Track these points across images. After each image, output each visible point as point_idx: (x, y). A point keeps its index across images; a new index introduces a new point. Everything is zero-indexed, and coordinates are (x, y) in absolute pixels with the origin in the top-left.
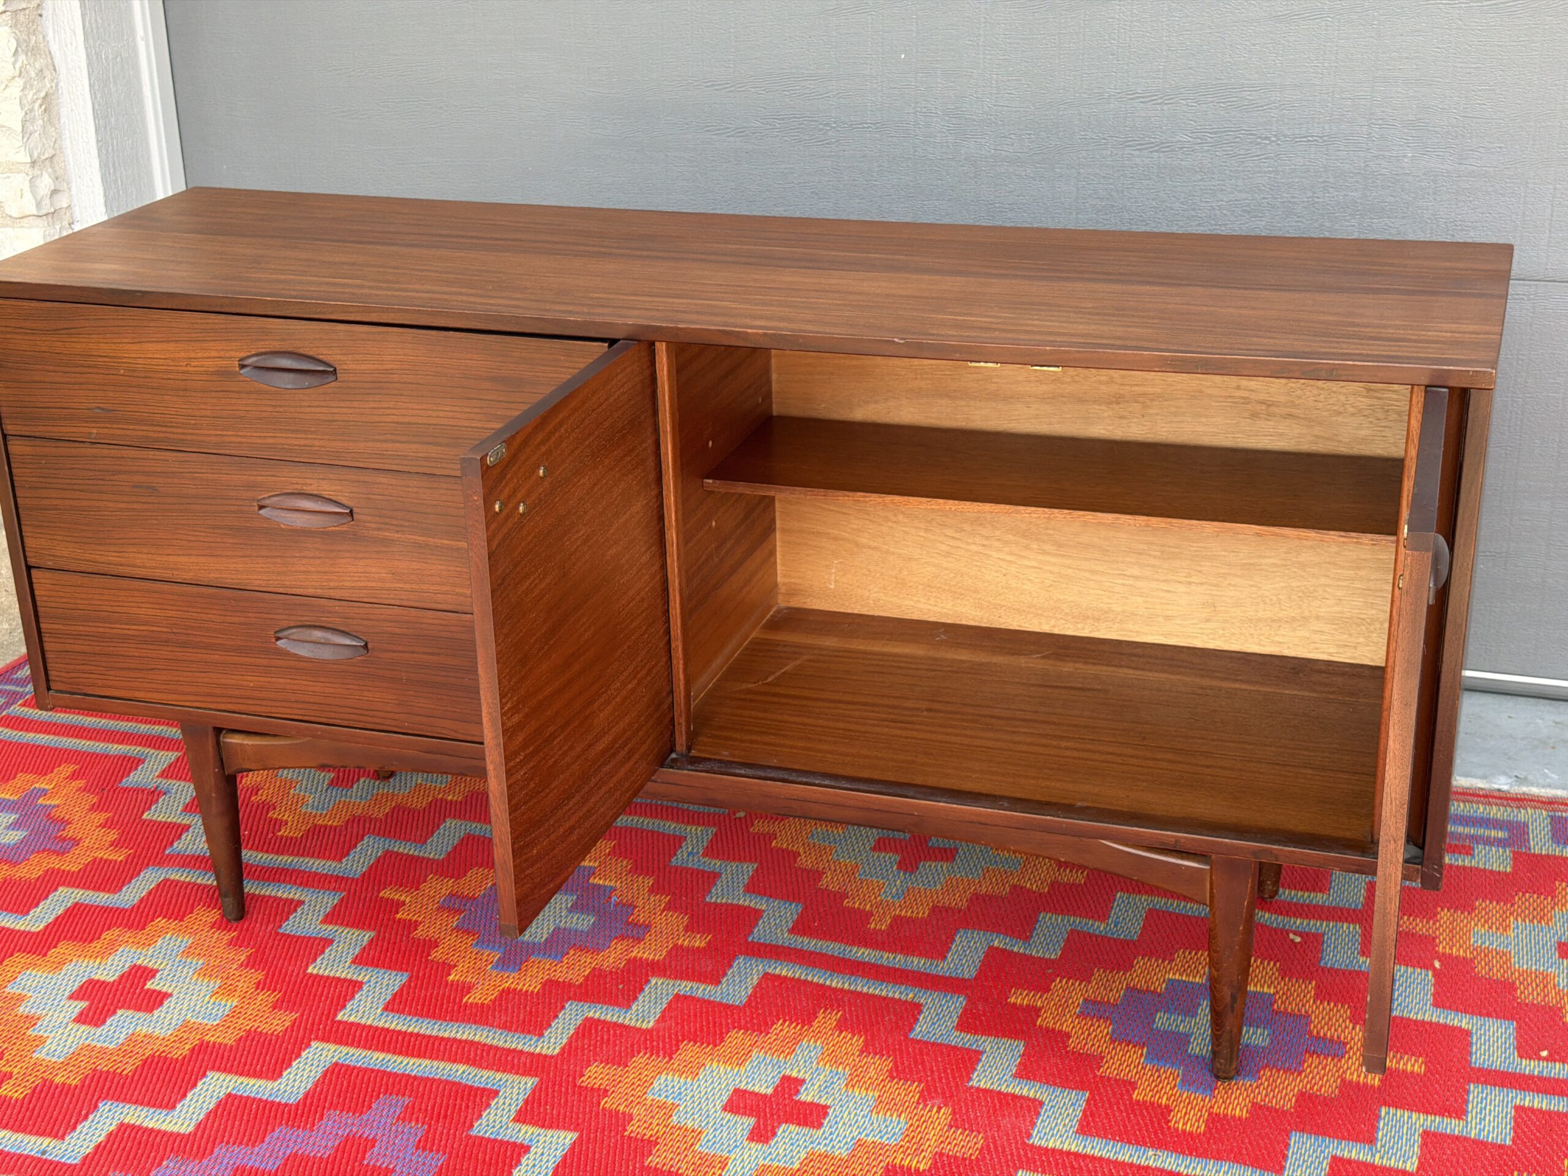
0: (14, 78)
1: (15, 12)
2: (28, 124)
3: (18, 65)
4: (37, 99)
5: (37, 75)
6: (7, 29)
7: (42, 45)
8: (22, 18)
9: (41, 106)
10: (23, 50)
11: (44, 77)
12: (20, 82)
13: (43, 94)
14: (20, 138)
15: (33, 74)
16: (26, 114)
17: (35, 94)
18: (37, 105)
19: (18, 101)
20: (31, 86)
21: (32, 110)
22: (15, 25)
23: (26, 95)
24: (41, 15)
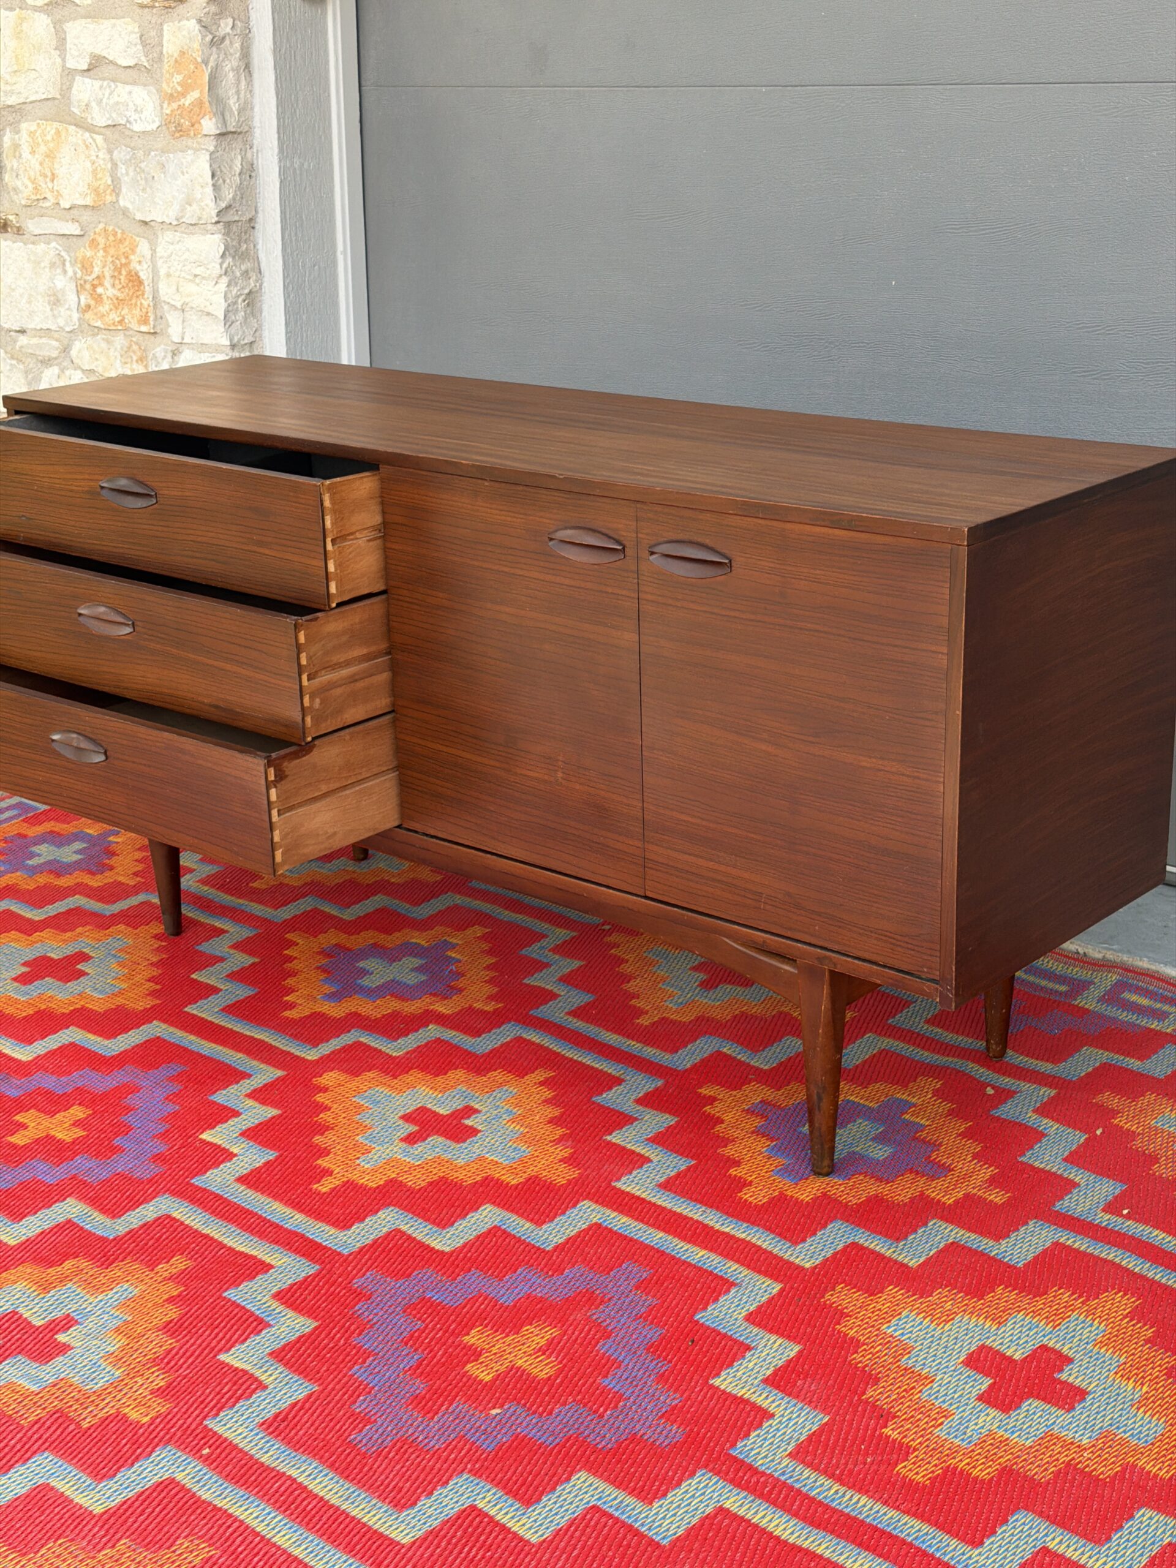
0: (221, 276)
1: (228, 224)
2: (230, 314)
3: (225, 265)
4: (241, 295)
5: (242, 275)
6: (220, 236)
7: (252, 252)
8: (234, 228)
9: (244, 301)
10: (230, 254)
11: (250, 278)
12: (225, 280)
13: (246, 291)
14: (223, 324)
15: (238, 274)
16: (229, 305)
17: (239, 290)
18: (240, 300)
19: (223, 295)
20: (236, 284)
21: (235, 303)
22: (227, 234)
23: (231, 291)
24: (253, 228)
